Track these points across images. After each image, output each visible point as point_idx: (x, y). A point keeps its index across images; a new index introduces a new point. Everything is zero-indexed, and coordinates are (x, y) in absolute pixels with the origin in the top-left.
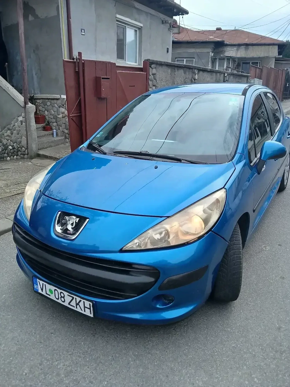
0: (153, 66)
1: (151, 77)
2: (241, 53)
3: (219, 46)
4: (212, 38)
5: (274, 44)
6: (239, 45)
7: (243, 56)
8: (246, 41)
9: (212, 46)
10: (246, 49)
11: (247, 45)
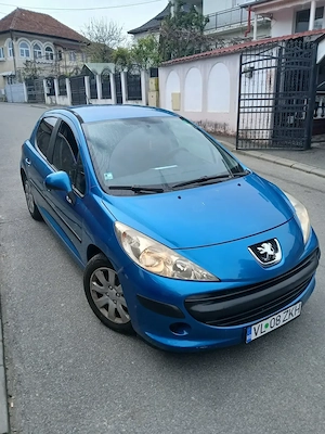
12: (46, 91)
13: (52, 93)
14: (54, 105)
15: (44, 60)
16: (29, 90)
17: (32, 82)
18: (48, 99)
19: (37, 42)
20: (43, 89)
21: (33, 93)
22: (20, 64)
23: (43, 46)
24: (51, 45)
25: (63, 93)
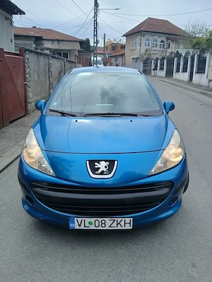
0: (27, 52)
2: (55, 46)
3: (38, 40)
4: (32, 34)
5: (76, 41)
6: (53, 40)
7: (57, 48)
8: (57, 38)
9: (34, 39)
10: (59, 43)
11: (58, 40)
12: (153, 67)
13: (156, 69)
14: (155, 76)
15: (158, 48)
16: (144, 66)
17: (146, 62)
18: (153, 72)
19: (156, 37)
20: (151, 66)
21: (146, 68)
22: (143, 51)
23: (160, 40)
24: (164, 39)
25: (162, 69)
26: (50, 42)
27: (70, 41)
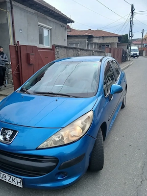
0: (57, 48)
1: (56, 53)
2: (101, 41)
3: (90, 37)
4: (86, 34)
5: (116, 37)
6: (100, 37)
8: (103, 35)
9: (87, 38)
10: (103, 39)
11: (103, 37)
26: (98, 39)
27: (112, 37)
